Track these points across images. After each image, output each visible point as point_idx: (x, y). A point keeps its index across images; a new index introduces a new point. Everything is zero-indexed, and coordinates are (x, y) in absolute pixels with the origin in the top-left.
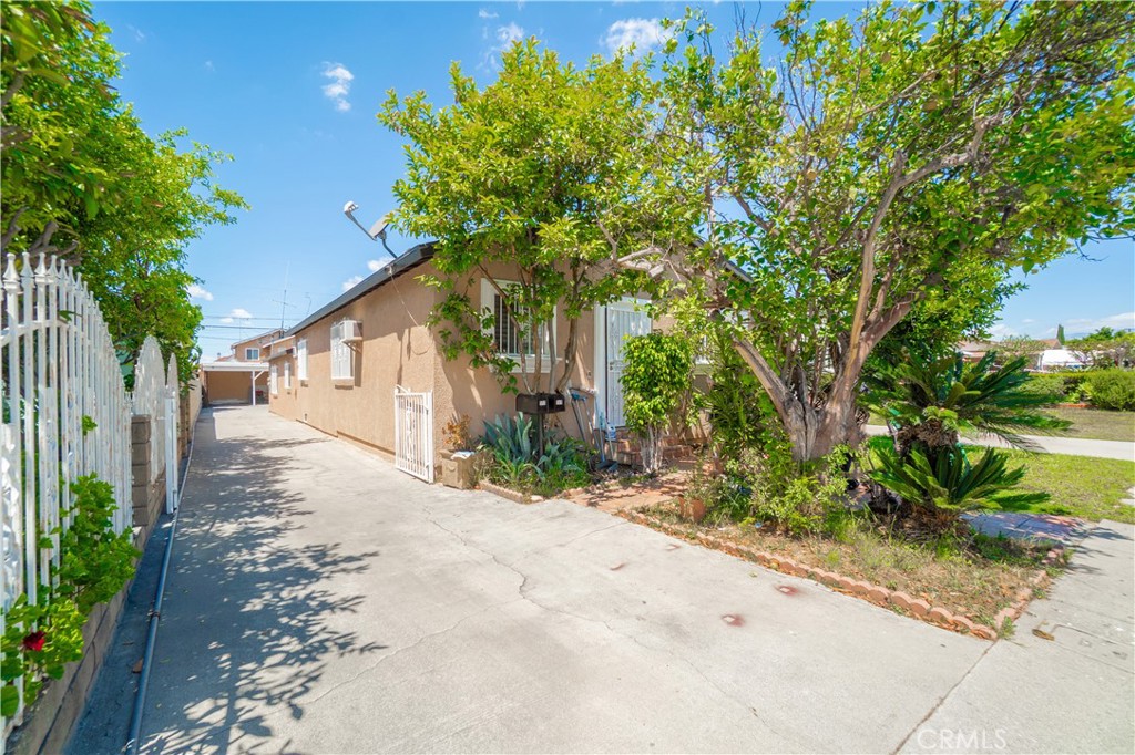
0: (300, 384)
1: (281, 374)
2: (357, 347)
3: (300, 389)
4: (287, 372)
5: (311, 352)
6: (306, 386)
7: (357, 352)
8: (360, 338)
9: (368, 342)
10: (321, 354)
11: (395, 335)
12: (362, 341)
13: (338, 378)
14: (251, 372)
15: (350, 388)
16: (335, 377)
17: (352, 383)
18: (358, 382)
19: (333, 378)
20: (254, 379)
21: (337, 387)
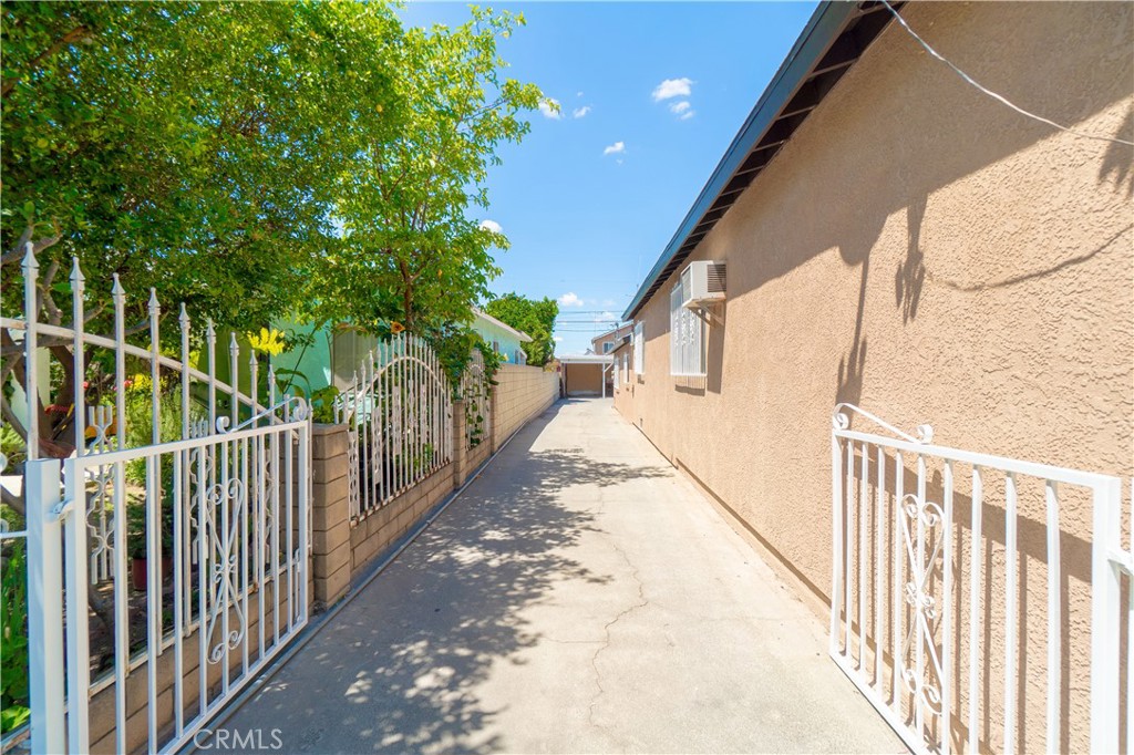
0: (636, 380)
1: (621, 368)
2: (712, 314)
3: (637, 386)
4: (626, 364)
5: (647, 338)
6: (643, 383)
7: (714, 324)
8: (721, 295)
9: (739, 300)
10: (659, 338)
11: (832, 255)
12: (724, 302)
13: (677, 374)
14: (601, 365)
15: (700, 392)
16: (677, 372)
17: (703, 384)
18: (715, 384)
19: (672, 373)
20: (605, 371)
21: (679, 389)
